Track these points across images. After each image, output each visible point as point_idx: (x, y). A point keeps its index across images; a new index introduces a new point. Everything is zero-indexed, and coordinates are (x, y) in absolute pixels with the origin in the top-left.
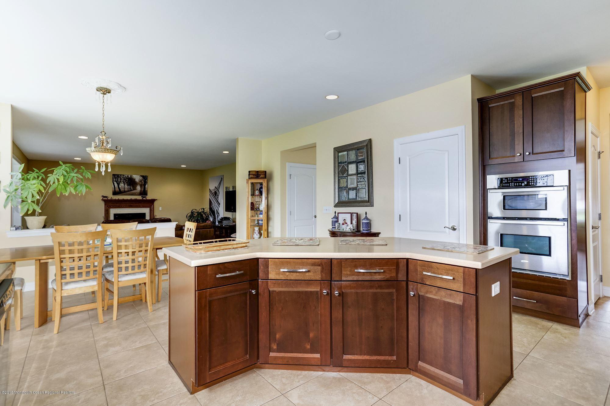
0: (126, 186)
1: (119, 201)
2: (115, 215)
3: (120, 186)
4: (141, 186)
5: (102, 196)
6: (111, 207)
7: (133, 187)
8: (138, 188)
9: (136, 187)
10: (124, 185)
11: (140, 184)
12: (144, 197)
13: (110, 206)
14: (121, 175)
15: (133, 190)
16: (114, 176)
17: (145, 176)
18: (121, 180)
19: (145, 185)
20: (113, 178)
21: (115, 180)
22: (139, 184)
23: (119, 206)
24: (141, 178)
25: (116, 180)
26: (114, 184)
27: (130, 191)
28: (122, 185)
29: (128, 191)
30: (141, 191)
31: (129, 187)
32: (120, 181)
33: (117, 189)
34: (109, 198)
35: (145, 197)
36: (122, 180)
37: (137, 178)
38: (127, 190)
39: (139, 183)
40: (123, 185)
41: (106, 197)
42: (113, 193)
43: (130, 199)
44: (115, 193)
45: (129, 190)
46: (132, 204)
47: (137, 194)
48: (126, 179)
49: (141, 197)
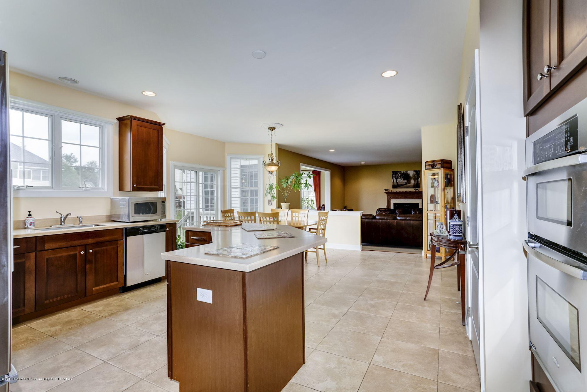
0: (402, 181)
1: (396, 193)
2: (395, 205)
3: (398, 181)
4: (415, 180)
5: (385, 189)
7: (408, 181)
8: (412, 182)
10: (401, 180)
12: (416, 190)
13: (391, 197)
14: (398, 171)
15: (408, 184)
17: (418, 171)
19: (418, 179)
20: (392, 174)
21: (393, 176)
22: (413, 178)
23: (397, 197)
24: (415, 173)
25: (395, 176)
26: (393, 179)
27: (406, 184)
28: (399, 180)
29: (404, 185)
30: (414, 184)
31: (404, 181)
32: (398, 177)
33: (396, 184)
34: (390, 191)
35: (417, 190)
36: (400, 176)
37: (411, 173)
40: (400, 180)
41: (387, 190)
42: (393, 186)
43: (405, 191)
44: (394, 187)
46: (407, 195)
47: (411, 187)
48: (402, 174)
49: (415, 189)
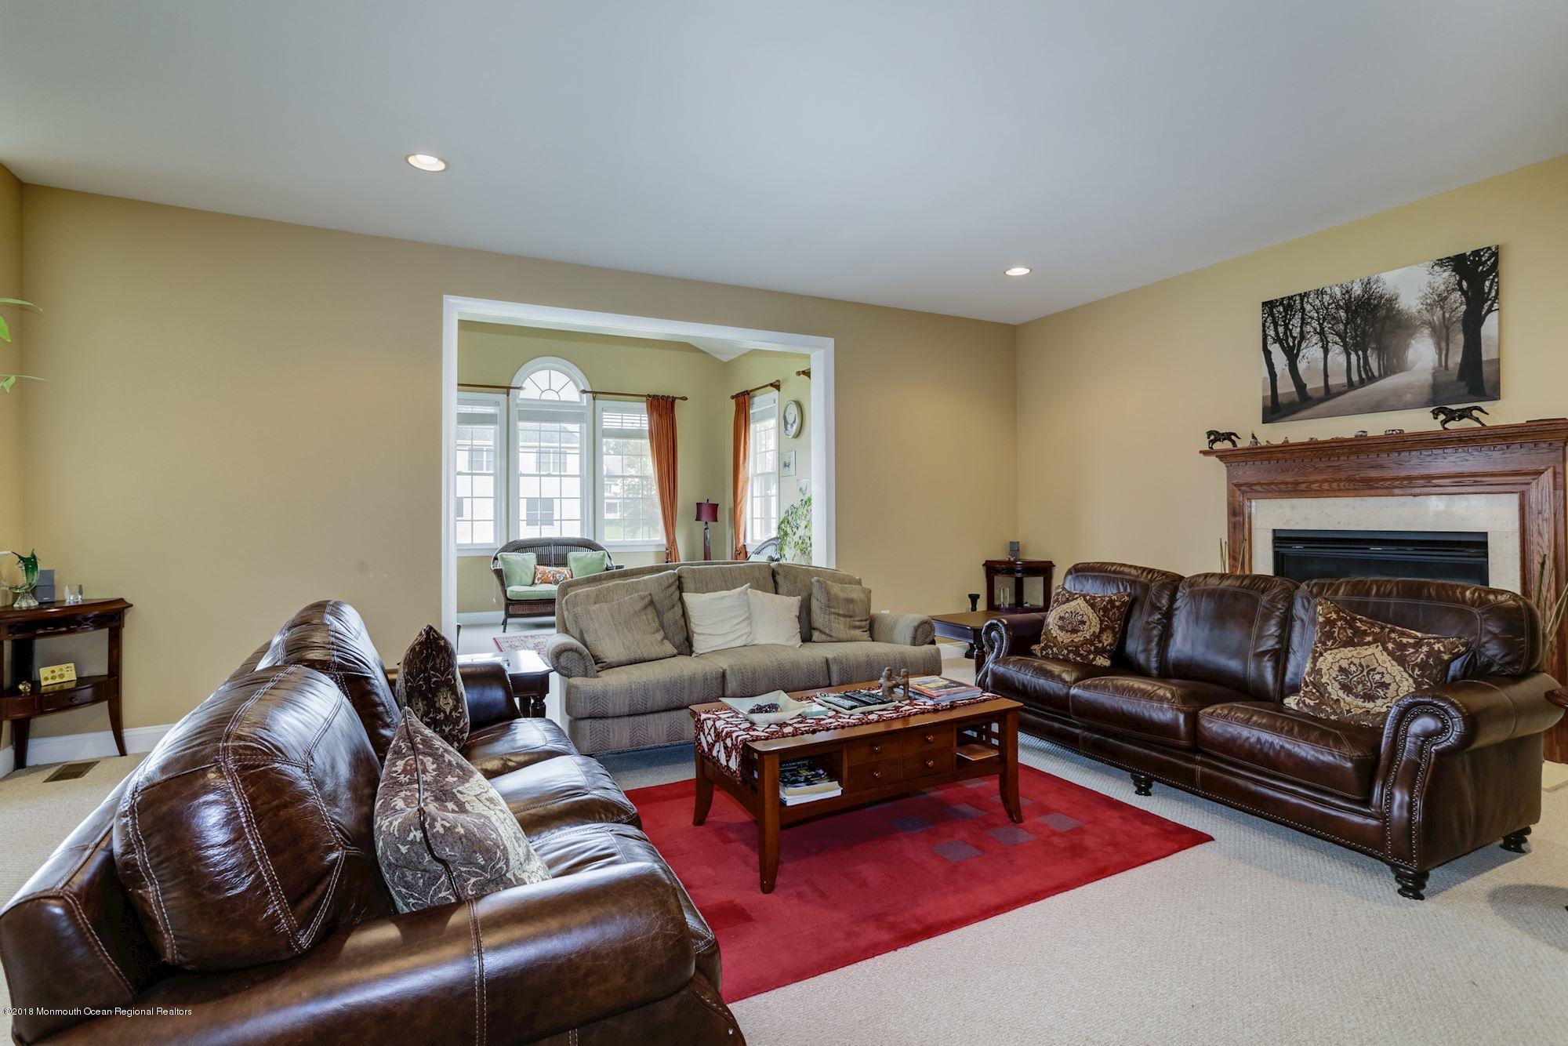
0: (1337, 357)
1: (1289, 452)
2: (1282, 540)
3: (1302, 366)
4: (1441, 335)
6: (1256, 491)
7: (1381, 350)
8: (1423, 354)
9: (1407, 347)
10: (1326, 351)
11: (1431, 324)
12: (1451, 416)
13: (1253, 487)
14: (1307, 295)
15: (1387, 371)
16: (1271, 314)
17: (1476, 253)
18: (1303, 323)
19: (1473, 323)
20: (1264, 324)
21: (1272, 333)
22: (1424, 323)
24: (1445, 277)
25: (1281, 329)
26: (1267, 354)
27: (1362, 383)
28: (1311, 354)
29: (1351, 386)
30: (1442, 368)
31: (1354, 358)
32: (1302, 332)
33: (1286, 387)
34: (1247, 443)
35: (1464, 414)
36: (1315, 324)
37: (1412, 285)
38: (1345, 380)
39: (1427, 316)
40: (1320, 353)
41: (1228, 436)
42: (1265, 410)
44: (1274, 410)
45: (1355, 378)
46: (1377, 465)
47: (1408, 397)
48: (1338, 307)
49: (1436, 415)
